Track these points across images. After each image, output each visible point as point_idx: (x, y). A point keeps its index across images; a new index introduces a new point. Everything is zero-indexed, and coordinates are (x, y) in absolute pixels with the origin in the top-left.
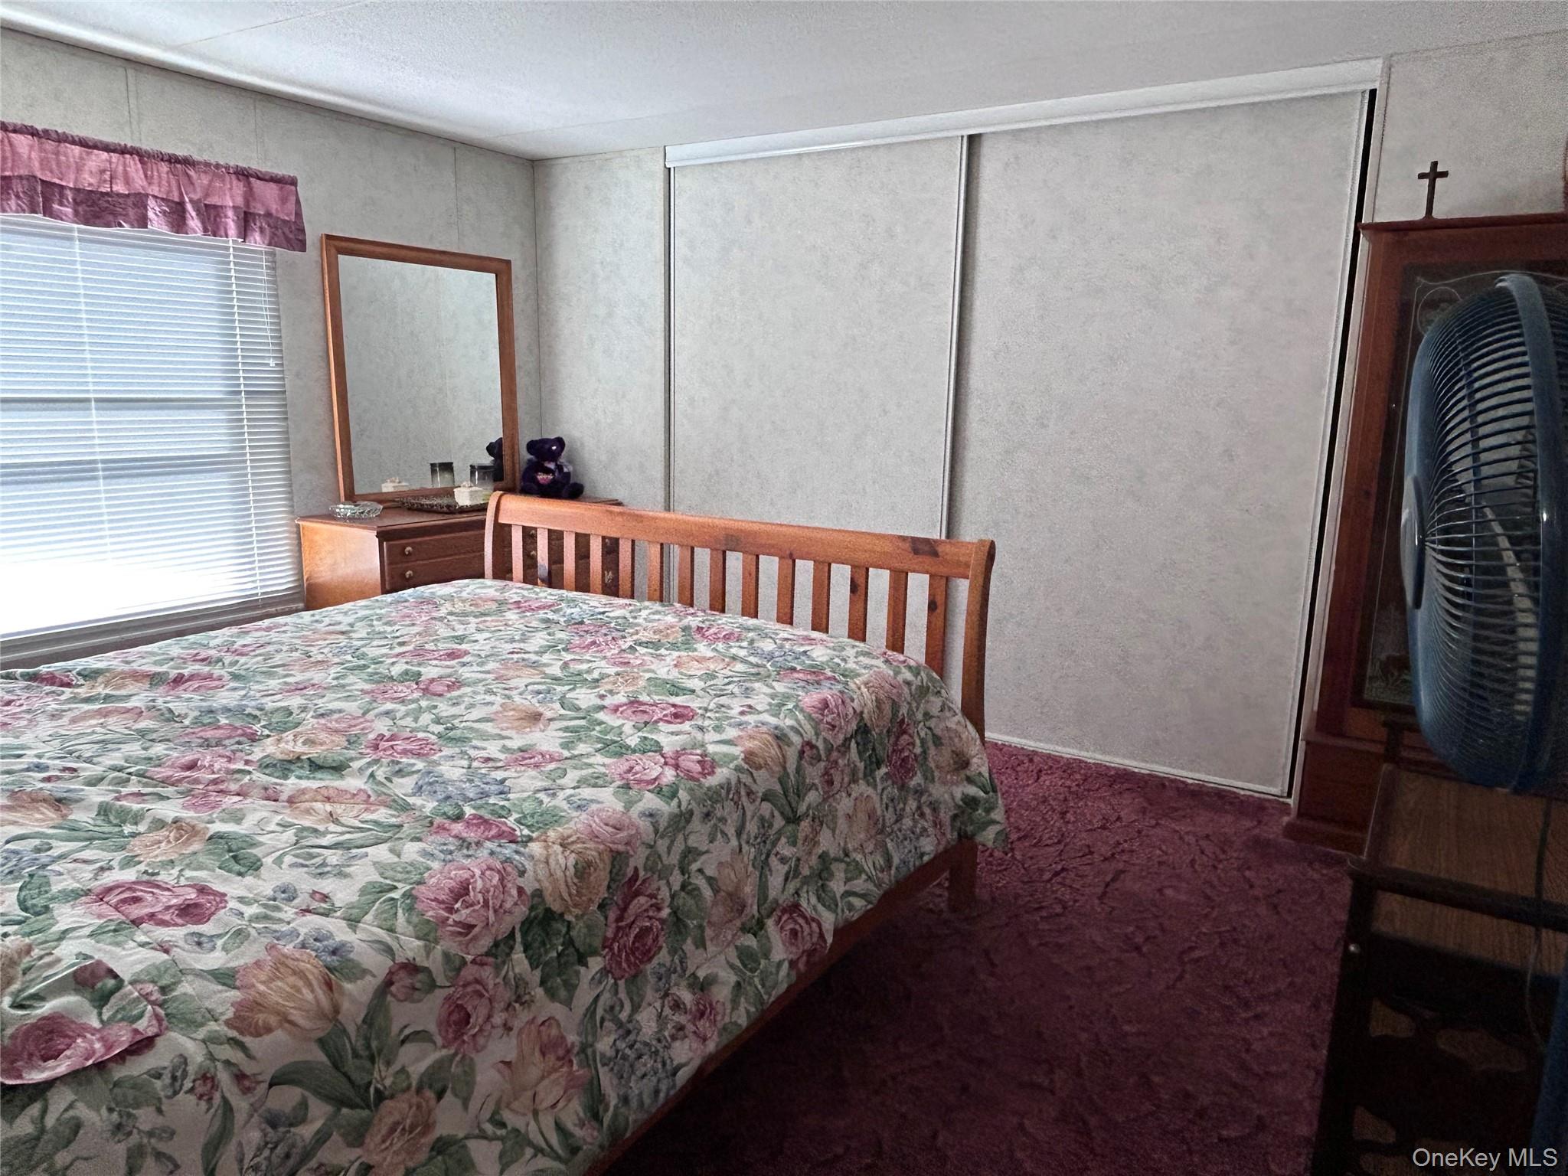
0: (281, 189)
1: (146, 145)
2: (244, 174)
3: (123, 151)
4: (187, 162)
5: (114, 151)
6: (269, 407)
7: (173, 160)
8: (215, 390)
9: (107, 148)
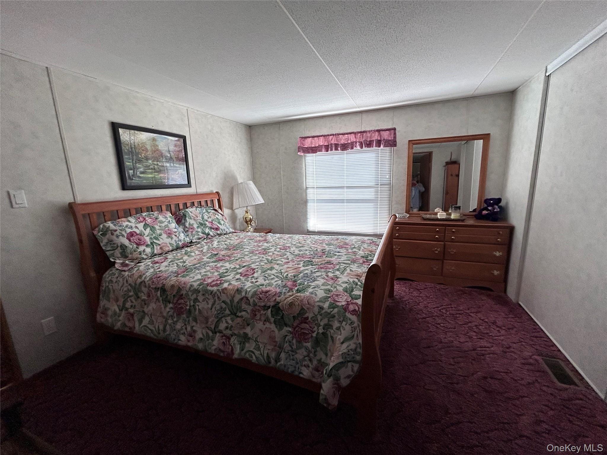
0: (390, 132)
1: (355, 131)
2: (379, 131)
3: (350, 133)
4: (364, 132)
5: (349, 134)
6: (386, 188)
7: (361, 132)
8: (372, 184)
9: (347, 134)
